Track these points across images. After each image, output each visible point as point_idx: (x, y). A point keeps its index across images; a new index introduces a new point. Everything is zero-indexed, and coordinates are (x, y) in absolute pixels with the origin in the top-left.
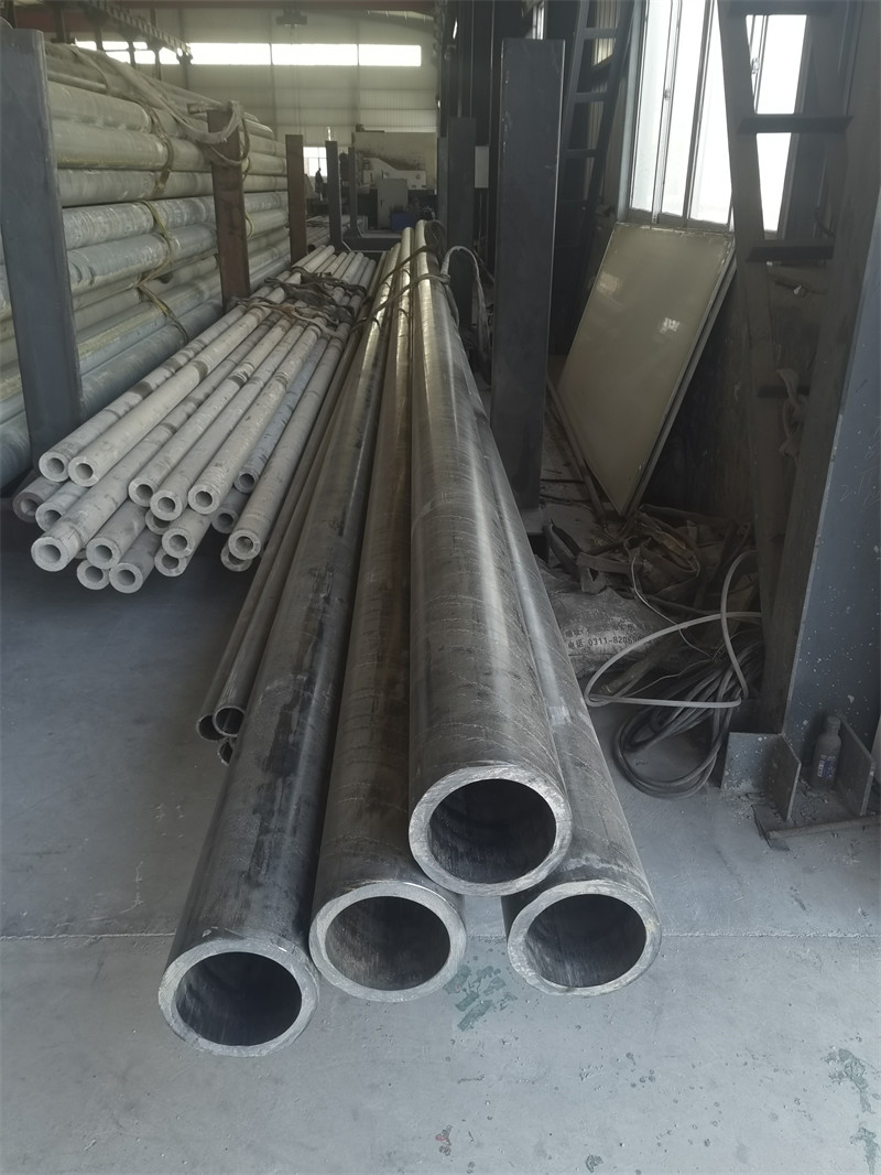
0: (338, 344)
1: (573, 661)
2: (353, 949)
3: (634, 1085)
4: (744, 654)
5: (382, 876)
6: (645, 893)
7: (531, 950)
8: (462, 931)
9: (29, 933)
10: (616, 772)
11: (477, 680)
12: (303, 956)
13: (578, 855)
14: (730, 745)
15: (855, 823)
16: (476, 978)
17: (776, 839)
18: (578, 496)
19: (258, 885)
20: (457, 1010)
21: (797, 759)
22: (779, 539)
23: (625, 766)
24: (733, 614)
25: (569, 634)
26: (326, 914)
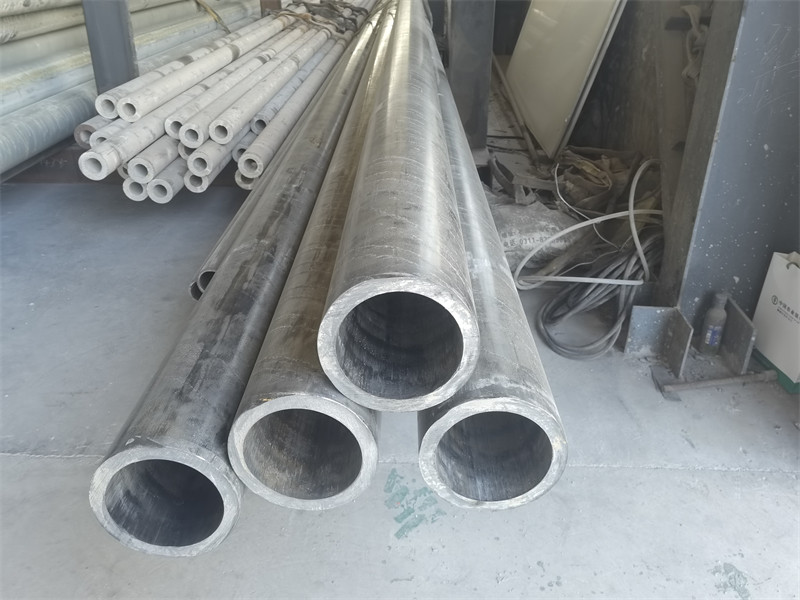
0: (343, 42)
1: (507, 257)
2: (278, 462)
3: (542, 589)
4: (647, 243)
5: (295, 388)
6: (552, 412)
7: (444, 466)
8: (373, 444)
9: (52, 453)
10: (538, 339)
11: (396, 213)
12: (223, 465)
13: (488, 376)
14: (633, 316)
15: (738, 380)
16: (413, 496)
17: (669, 392)
18: (519, 147)
19: (188, 401)
20: (394, 522)
21: (690, 326)
22: (680, 146)
23: (545, 335)
24: (638, 211)
25: (504, 236)
26: (241, 425)
